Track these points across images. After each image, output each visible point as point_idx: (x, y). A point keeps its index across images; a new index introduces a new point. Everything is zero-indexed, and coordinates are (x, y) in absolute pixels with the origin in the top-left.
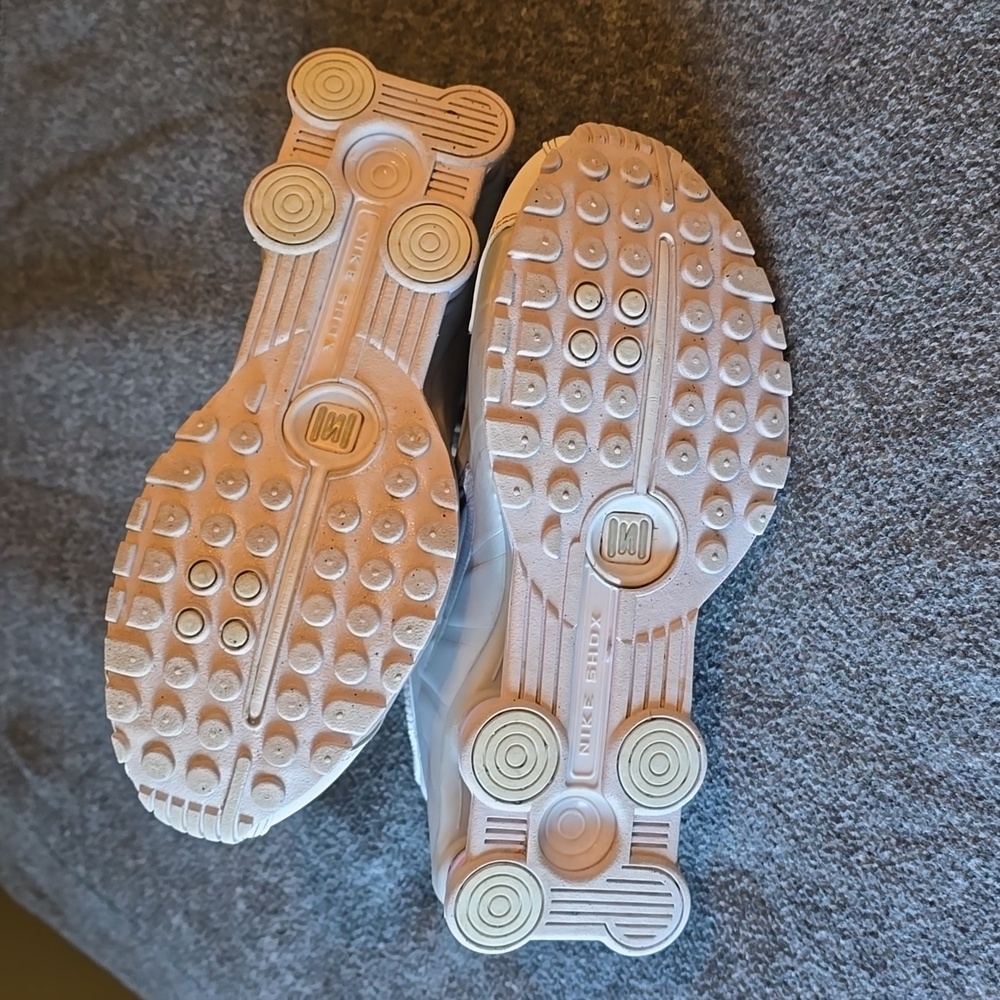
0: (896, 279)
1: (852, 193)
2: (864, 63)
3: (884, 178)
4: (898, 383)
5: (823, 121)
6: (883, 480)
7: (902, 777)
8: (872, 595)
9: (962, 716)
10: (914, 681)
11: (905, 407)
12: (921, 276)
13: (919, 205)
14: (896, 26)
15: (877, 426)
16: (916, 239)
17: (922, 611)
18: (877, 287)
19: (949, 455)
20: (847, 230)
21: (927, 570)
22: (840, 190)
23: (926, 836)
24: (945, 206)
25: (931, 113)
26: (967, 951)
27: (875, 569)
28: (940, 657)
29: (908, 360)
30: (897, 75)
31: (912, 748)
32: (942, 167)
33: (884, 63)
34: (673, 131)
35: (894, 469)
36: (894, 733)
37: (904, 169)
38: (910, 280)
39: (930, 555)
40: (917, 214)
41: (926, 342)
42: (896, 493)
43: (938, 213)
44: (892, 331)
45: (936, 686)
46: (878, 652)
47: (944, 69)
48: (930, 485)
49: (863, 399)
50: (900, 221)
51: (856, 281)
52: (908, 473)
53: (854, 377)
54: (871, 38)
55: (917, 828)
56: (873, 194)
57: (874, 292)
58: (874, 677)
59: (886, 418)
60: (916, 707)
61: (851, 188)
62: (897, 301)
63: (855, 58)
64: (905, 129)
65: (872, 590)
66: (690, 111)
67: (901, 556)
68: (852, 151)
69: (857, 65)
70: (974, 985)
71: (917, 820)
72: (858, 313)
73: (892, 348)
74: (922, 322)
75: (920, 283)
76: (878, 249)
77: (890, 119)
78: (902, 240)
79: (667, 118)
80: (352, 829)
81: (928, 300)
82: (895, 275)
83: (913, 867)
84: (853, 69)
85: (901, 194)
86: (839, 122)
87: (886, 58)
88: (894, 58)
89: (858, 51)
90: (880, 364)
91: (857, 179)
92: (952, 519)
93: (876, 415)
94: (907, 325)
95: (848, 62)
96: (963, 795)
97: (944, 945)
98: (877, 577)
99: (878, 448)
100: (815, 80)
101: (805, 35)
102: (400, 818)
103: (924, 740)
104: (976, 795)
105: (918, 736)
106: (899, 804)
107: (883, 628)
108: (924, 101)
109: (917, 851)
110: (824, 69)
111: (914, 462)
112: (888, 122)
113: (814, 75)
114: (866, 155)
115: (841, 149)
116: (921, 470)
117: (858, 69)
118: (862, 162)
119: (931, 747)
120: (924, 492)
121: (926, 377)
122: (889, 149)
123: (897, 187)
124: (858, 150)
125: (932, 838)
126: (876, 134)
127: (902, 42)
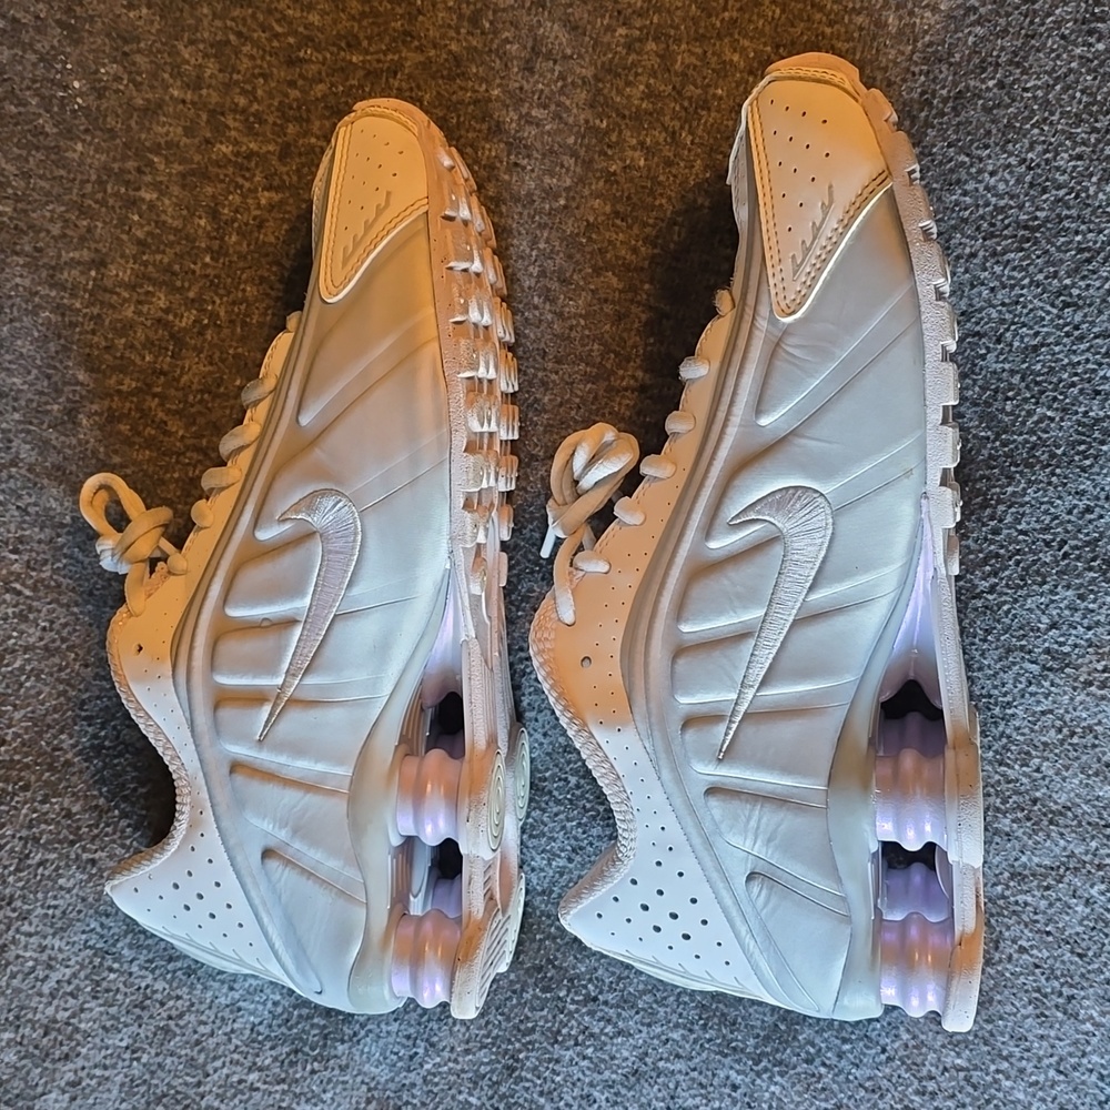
0: (1031, 310)
1: (982, 217)
2: (1001, 85)
3: (1021, 207)
4: (1030, 413)
5: (954, 137)
6: (1013, 510)
7: (1023, 810)
8: (999, 627)
9: (1094, 746)
10: (1043, 713)
11: (1039, 438)
12: (1062, 309)
13: (1062, 239)
14: (1041, 55)
15: (1006, 455)
16: (1056, 272)
17: (1057, 642)
18: (1008, 316)
19: (1091, 488)
20: (973, 255)
21: (1066, 602)
22: (967, 213)
23: (1046, 867)
24: (1091, 244)
25: (1078, 150)
26: (1083, 975)
27: (1004, 598)
28: (1075, 689)
29: (1042, 392)
30: (1040, 105)
31: (1035, 780)
32: (1089, 205)
33: (1026, 90)
35: (1027, 499)
36: (1017, 767)
37: (1045, 201)
38: (1048, 313)
39: (1068, 587)
40: (1059, 249)
41: (1065, 376)
42: (1029, 523)
43: (1080, 251)
44: (1024, 362)
45: (1067, 718)
46: (1003, 685)
47: (1095, 108)
48: (1067, 518)
49: (989, 428)
50: (1038, 252)
51: (980, 310)
52: (1042, 503)
53: (977, 405)
54: (1010, 62)
55: (1036, 860)
56: (1006, 222)
57: (1003, 321)
58: (997, 710)
59: (1016, 447)
60: (1044, 739)
61: (981, 212)
62: (1032, 332)
63: (993, 78)
64: (1047, 161)
65: (998, 621)
67: (1035, 587)
68: (986, 175)
69: (995, 85)
70: (1088, 1008)
71: (1037, 852)
72: (983, 340)
73: (1023, 379)
74: (1060, 356)
75: (1059, 317)
76: (1010, 278)
77: (1031, 148)
78: (1041, 271)
81: (1068, 335)
82: (1030, 306)
83: (1029, 899)
84: (988, 89)
85: (1040, 226)
86: (972, 142)
87: (1028, 85)
88: (1037, 88)
89: (996, 72)
90: (1010, 394)
91: (987, 204)
92: (1093, 551)
93: (1004, 444)
94: (1042, 357)
95: (983, 81)
96: (1089, 824)
97: (1059, 973)
98: (1005, 608)
99: (1007, 477)
100: (944, 92)
101: (930, 44)
103: (1051, 772)
104: (1103, 823)
105: (1043, 769)
106: (1017, 838)
107: (1011, 659)
108: (1071, 136)
109: (1035, 883)
110: (955, 84)
111: (1050, 494)
112: (1027, 152)
113: (943, 88)
114: (1000, 180)
115: (973, 170)
116: (1059, 502)
117: (995, 90)
118: (995, 187)
119: (1058, 779)
120: (1061, 523)
121: (1064, 410)
122: (1028, 178)
123: (1036, 218)
124: (992, 174)
125: (1052, 869)
126: (1013, 160)
127: (1046, 72)
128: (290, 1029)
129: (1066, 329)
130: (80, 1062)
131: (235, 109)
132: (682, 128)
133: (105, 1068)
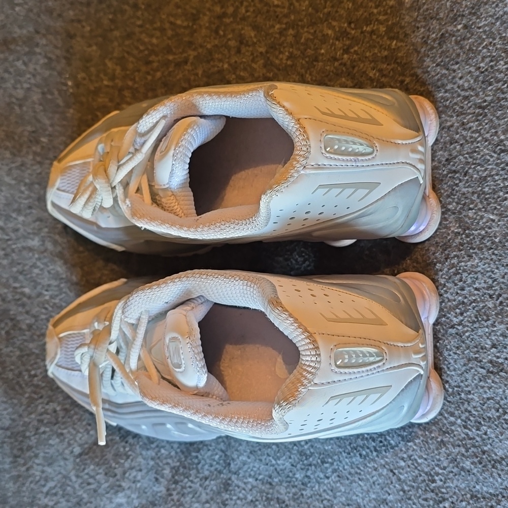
0: (483, 156)
1: (456, 104)
2: (465, 27)
3: (477, 95)
4: (482, 217)
5: (439, 60)
6: (471, 276)
7: (477, 457)
8: (463, 345)
10: (488, 399)
11: (486, 232)
12: (499, 154)
13: (500, 112)
14: (487, 7)
15: (468, 243)
16: (496, 132)
17: (495, 356)
18: (470, 160)
20: (452, 126)
21: (500, 332)
22: (449, 102)
23: (490, 494)
27: (465, 329)
29: (488, 204)
30: (487, 35)
31: (484, 440)
33: (479, 28)
34: (340, 62)
35: (479, 269)
36: (474, 430)
37: (491, 90)
38: (492, 157)
39: (502, 323)
40: (498, 118)
41: (501, 194)
42: (480, 284)
44: (479, 186)
45: (502, 403)
46: (466, 380)
48: (502, 280)
49: (460, 227)
50: (486, 121)
51: (456, 156)
52: (487, 272)
53: (454, 213)
54: (470, 13)
55: (485, 489)
56: (469, 105)
57: (468, 163)
58: (463, 395)
59: (474, 238)
60: (489, 415)
61: (455, 101)
62: (483, 169)
63: (460, 24)
64: (492, 67)
65: (463, 342)
66: (352, 50)
67: (483, 322)
68: (457, 79)
69: (462, 28)
71: (485, 484)
72: (457, 175)
73: (478, 197)
74: (499, 182)
75: (498, 159)
76: (471, 137)
77: (482, 61)
78: (488, 133)
79: (336, 53)
80: (106, 474)
82: (482, 153)
84: (458, 31)
85: (487, 106)
86: (449, 61)
87: (480, 25)
88: (485, 25)
89: (462, 20)
90: (471, 206)
91: (459, 96)
93: (467, 236)
94: (488, 183)
95: (455, 26)
98: (467, 334)
99: (469, 256)
100: (434, 36)
101: (427, 9)
102: (138, 468)
103: (493, 436)
105: (488, 433)
106: (474, 474)
107: (470, 365)
109: (484, 503)
110: (440, 30)
111: (492, 266)
112: (480, 63)
113: (434, 33)
114: (466, 81)
115: (450, 78)
116: (496, 271)
117: (462, 31)
118: (463, 85)
119: (496, 440)
120: (498, 284)
121: (501, 215)
122: (481, 78)
123: (485, 101)
124: (461, 78)
125: (494, 495)
126: (472, 69)
127: (490, 16)
129: (502, 166)
132: (306, 72)
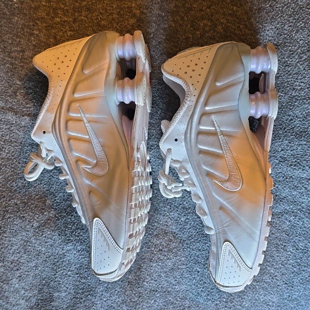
2: (270, 6)
3: (275, 40)
5: (258, 20)
9: (292, 181)
10: (279, 173)
12: (285, 67)
13: (286, 48)
16: (284, 57)
17: (283, 154)
19: (292, 114)
21: (286, 144)
23: (279, 212)
24: (293, 49)
25: (290, 24)
26: (288, 240)
28: (288, 167)
29: (280, 89)
30: (281, 12)
31: (277, 190)
32: (293, 39)
33: (277, 8)
37: (281, 38)
38: (281, 68)
39: (286, 140)
41: (286, 84)
43: (290, 51)
45: (286, 174)
47: (295, 13)
48: (286, 122)
50: (279, 52)
52: (279, 118)
60: (279, 180)
63: (268, 4)
64: (282, 27)
66: (212, 8)
67: (278, 140)
68: (266, 31)
69: (269, 6)
70: (289, 248)
71: (277, 209)
74: (285, 79)
75: (284, 69)
77: (278, 24)
81: (287, 74)
83: (275, 221)
84: (267, 7)
85: (279, 45)
86: (263, 21)
87: (278, 6)
88: (280, 7)
89: (269, 2)
92: (293, 131)
94: (279, 80)
95: (266, 5)
96: (291, 201)
97: (282, 239)
100: (256, 8)
103: (281, 188)
104: (294, 201)
105: (279, 187)
107: (271, 159)
108: (288, 21)
109: (276, 216)
110: (258, 5)
111: (281, 115)
112: (277, 25)
113: (255, 6)
114: (270, 33)
115: (263, 29)
116: (284, 118)
117: (269, 7)
118: (268, 34)
119: (283, 190)
120: (284, 123)
121: (285, 94)
122: (277, 32)
123: (279, 43)
124: (268, 31)
125: (281, 213)
126: (273, 27)
127: (282, 3)
128: (79, 261)
129: (286, 72)
130: (21, 271)
131: (60, 8)
132: (185, 16)
133: (28, 272)
